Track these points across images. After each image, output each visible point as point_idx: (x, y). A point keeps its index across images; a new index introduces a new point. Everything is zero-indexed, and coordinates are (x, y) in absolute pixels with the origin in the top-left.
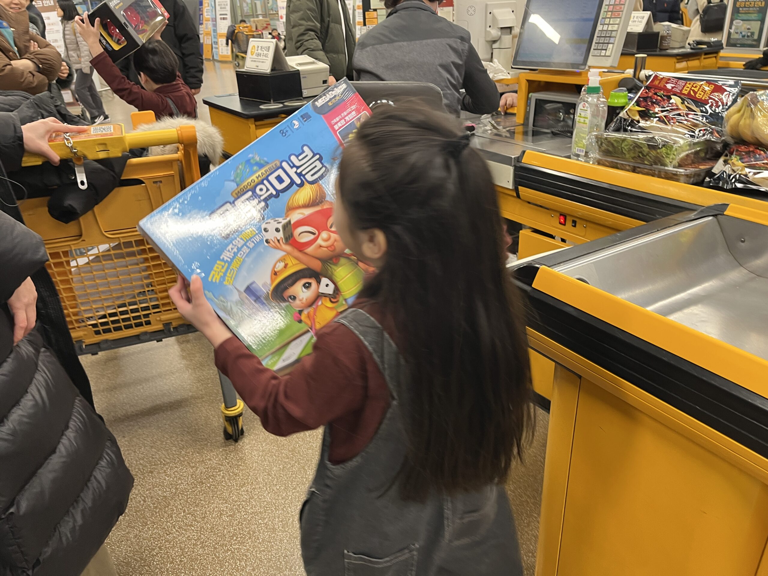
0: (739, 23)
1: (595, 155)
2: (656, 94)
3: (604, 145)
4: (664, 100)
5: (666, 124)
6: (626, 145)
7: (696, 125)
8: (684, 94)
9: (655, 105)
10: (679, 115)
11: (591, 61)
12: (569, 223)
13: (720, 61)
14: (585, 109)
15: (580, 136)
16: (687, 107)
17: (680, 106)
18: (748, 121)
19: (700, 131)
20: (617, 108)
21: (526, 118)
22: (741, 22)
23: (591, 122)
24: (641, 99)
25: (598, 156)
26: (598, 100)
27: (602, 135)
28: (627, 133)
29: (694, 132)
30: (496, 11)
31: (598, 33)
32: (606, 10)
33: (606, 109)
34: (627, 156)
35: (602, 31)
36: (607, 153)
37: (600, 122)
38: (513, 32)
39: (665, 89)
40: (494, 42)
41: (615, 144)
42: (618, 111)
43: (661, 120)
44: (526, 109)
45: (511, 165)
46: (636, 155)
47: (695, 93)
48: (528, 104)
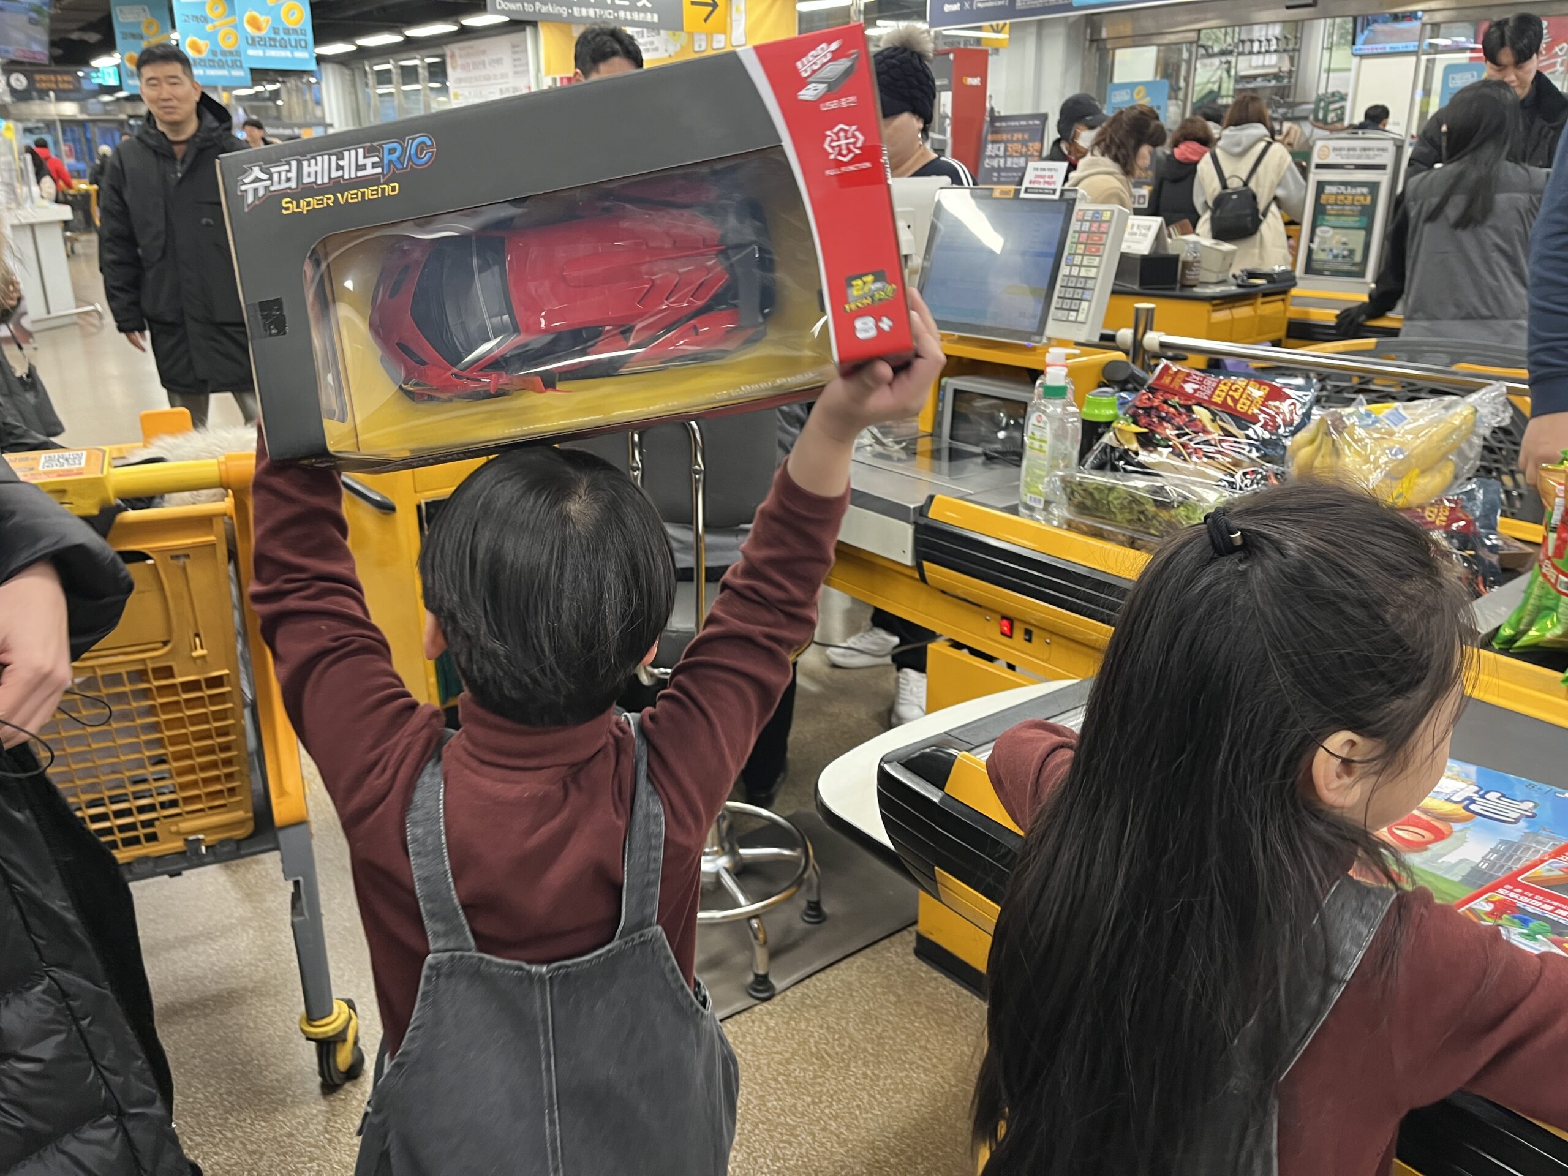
0: (1327, 232)
1: (1061, 512)
2: (1165, 402)
3: (1076, 495)
4: (1180, 414)
5: (1185, 460)
6: (1116, 498)
7: (1237, 464)
8: (1216, 404)
9: (1165, 424)
10: (1207, 443)
11: (1052, 329)
12: (1019, 634)
13: (1292, 308)
14: (1042, 425)
15: (1034, 473)
16: (1223, 429)
17: (1210, 426)
18: (1328, 461)
19: (1245, 474)
20: (1098, 424)
21: (938, 423)
22: (1331, 231)
23: (1053, 448)
24: (1141, 411)
25: (1067, 515)
26: (1064, 409)
27: (1073, 476)
28: (1118, 475)
29: (1232, 476)
31: (1063, 280)
32: (1075, 240)
33: (1079, 425)
34: (1119, 517)
35: (1069, 276)
36: (1082, 509)
37: (1070, 449)
38: (910, 263)
39: (1181, 393)
41: (1097, 495)
42: (1100, 430)
43: (1176, 453)
44: (936, 406)
45: (908, 522)
46: (1135, 517)
47: (1236, 401)
48: (941, 397)
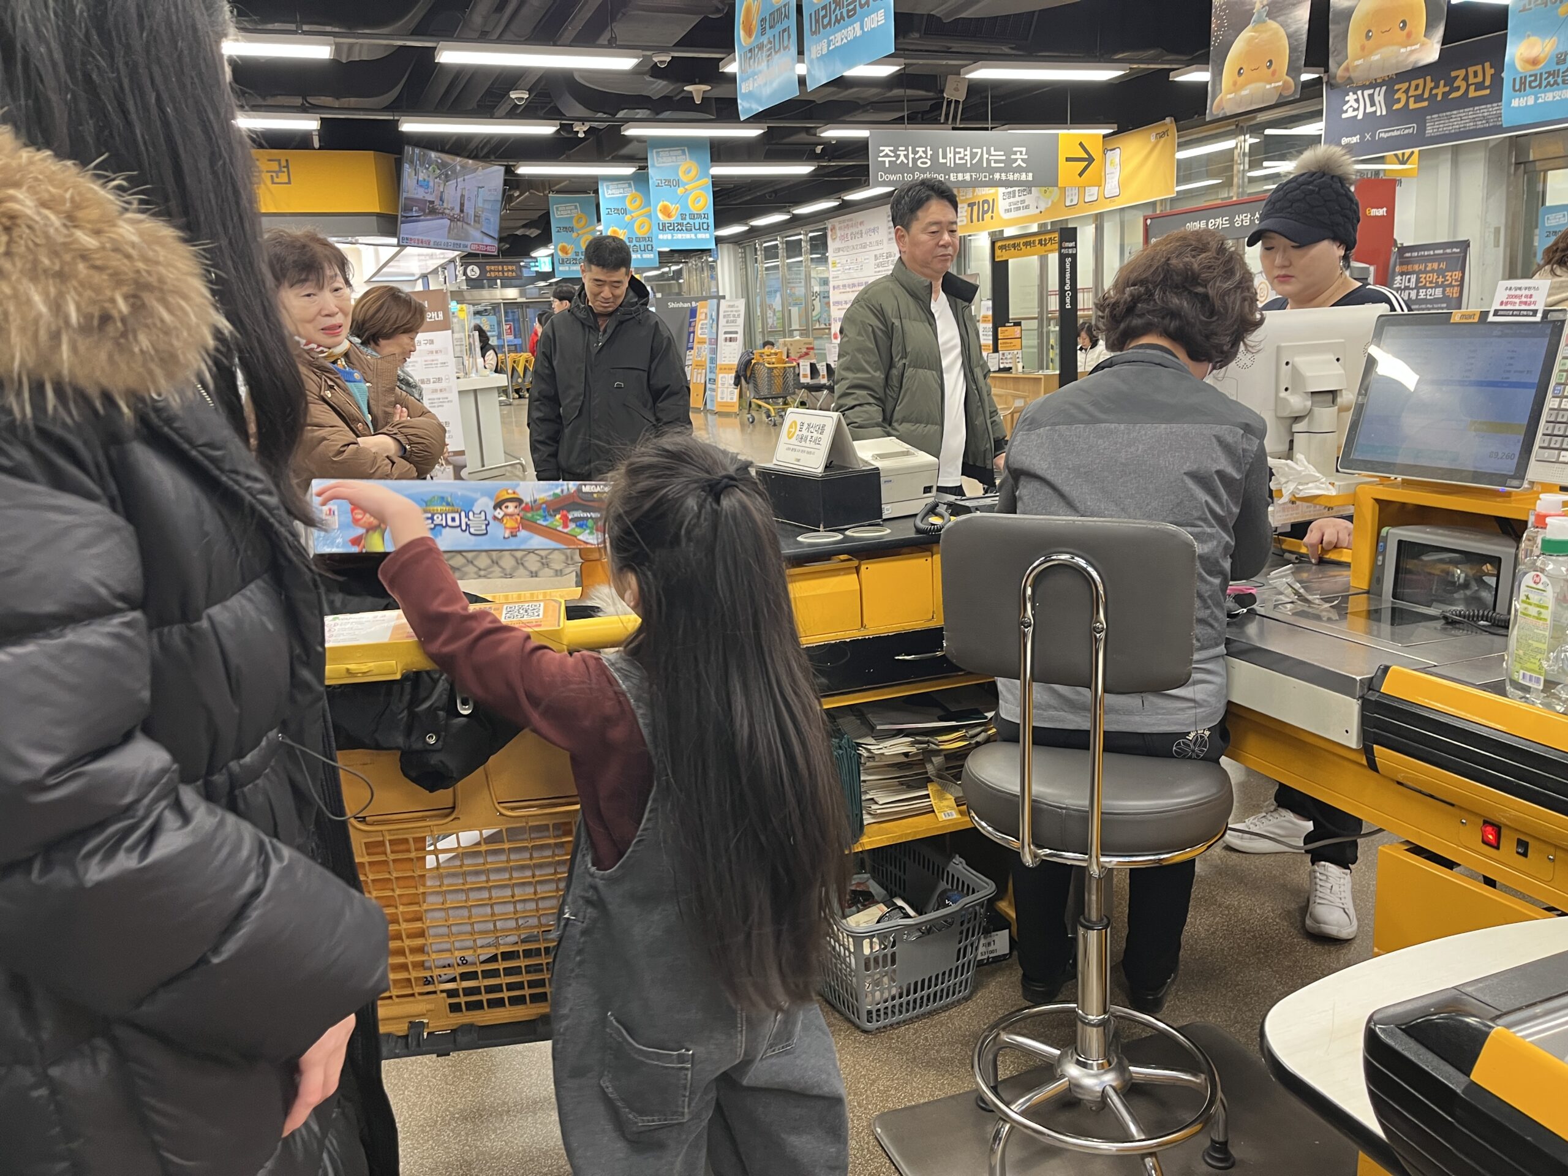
11: (1535, 471)
12: (1508, 845)
21: (1376, 578)
30: (1299, 360)
31: (1550, 414)
35: (1559, 409)
38: (1339, 400)
40: (1297, 419)
44: (1375, 560)
45: (1352, 696)
48: (1380, 549)
